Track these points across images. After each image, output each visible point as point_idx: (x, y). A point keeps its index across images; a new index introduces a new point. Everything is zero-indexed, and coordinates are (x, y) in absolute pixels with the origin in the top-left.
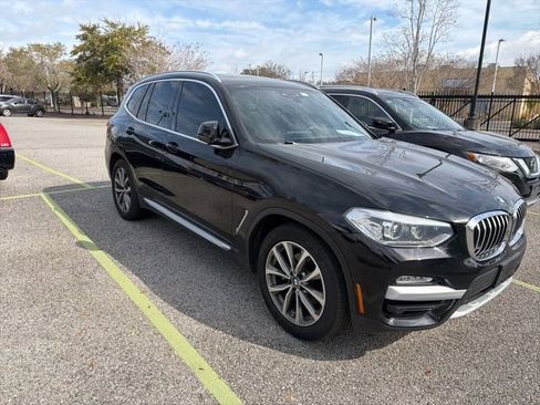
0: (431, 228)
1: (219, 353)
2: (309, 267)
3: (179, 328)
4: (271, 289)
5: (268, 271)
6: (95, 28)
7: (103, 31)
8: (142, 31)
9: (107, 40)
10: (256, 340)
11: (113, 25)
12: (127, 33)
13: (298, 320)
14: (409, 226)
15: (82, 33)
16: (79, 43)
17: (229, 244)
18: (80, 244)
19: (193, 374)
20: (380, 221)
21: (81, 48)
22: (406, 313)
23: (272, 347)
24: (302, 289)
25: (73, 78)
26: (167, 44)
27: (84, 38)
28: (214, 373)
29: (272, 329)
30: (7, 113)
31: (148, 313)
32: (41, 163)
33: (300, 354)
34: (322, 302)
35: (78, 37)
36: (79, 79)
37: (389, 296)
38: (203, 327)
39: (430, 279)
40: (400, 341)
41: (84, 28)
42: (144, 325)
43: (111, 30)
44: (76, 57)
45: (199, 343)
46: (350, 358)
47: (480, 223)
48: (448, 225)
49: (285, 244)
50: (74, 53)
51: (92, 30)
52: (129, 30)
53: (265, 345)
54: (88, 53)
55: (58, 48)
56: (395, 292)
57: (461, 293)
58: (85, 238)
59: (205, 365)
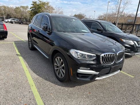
0: (91, 56)
1: (39, 82)
2: (62, 64)
3: (32, 76)
4: (55, 69)
5: (55, 64)
6: (36, 2)
7: (38, 3)
8: (48, 3)
9: (38, 5)
10: (49, 81)
11: (40, 2)
12: (44, 4)
13: (60, 77)
14: (85, 55)
15: (33, 3)
16: (32, 6)
17: (48, 57)
18: (17, 55)
19: (30, 87)
20: (77, 53)
21: (32, 7)
22: (82, 76)
23: (52, 83)
24: (61, 69)
26: (54, 7)
27: (33, 5)
28: (35, 87)
29: (54, 78)
30: (14, 23)
31: (26, 72)
32: (17, 35)
33: (59, 85)
34: (64, 72)
35: (32, 4)
36: (31, 15)
37: (78, 72)
38: (38, 76)
39: (89, 69)
40: (86, 85)
41: (33, 2)
42: (24, 74)
43: (40, 3)
44: (31, 9)
45: (35, 80)
46: (71, 87)
47: (105, 55)
48: (95, 55)
49: (58, 57)
50: (31, 8)
51: (35, 3)
52: (44, 3)
53: (51, 82)
54: (34, 9)
55: (27, 7)
56: (79, 71)
57: (98, 73)
58: (19, 53)
59: (34, 85)
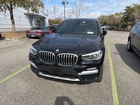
6: (130, 6)
16: (125, 11)
25: (121, 21)
36: (122, 21)
43: (134, 6)
44: (123, 15)
48: (37, 51)
51: (128, 7)
